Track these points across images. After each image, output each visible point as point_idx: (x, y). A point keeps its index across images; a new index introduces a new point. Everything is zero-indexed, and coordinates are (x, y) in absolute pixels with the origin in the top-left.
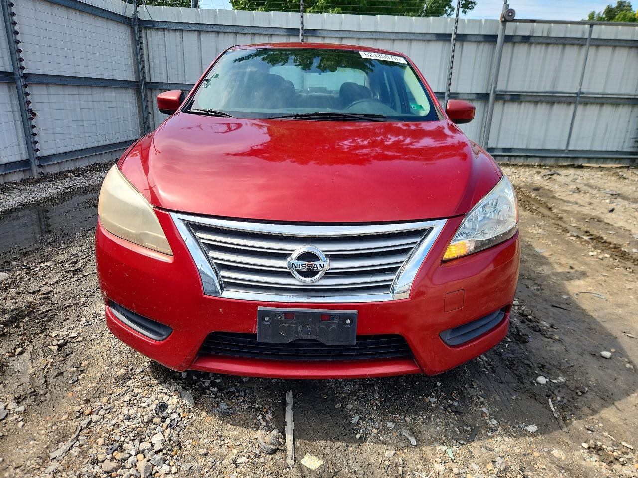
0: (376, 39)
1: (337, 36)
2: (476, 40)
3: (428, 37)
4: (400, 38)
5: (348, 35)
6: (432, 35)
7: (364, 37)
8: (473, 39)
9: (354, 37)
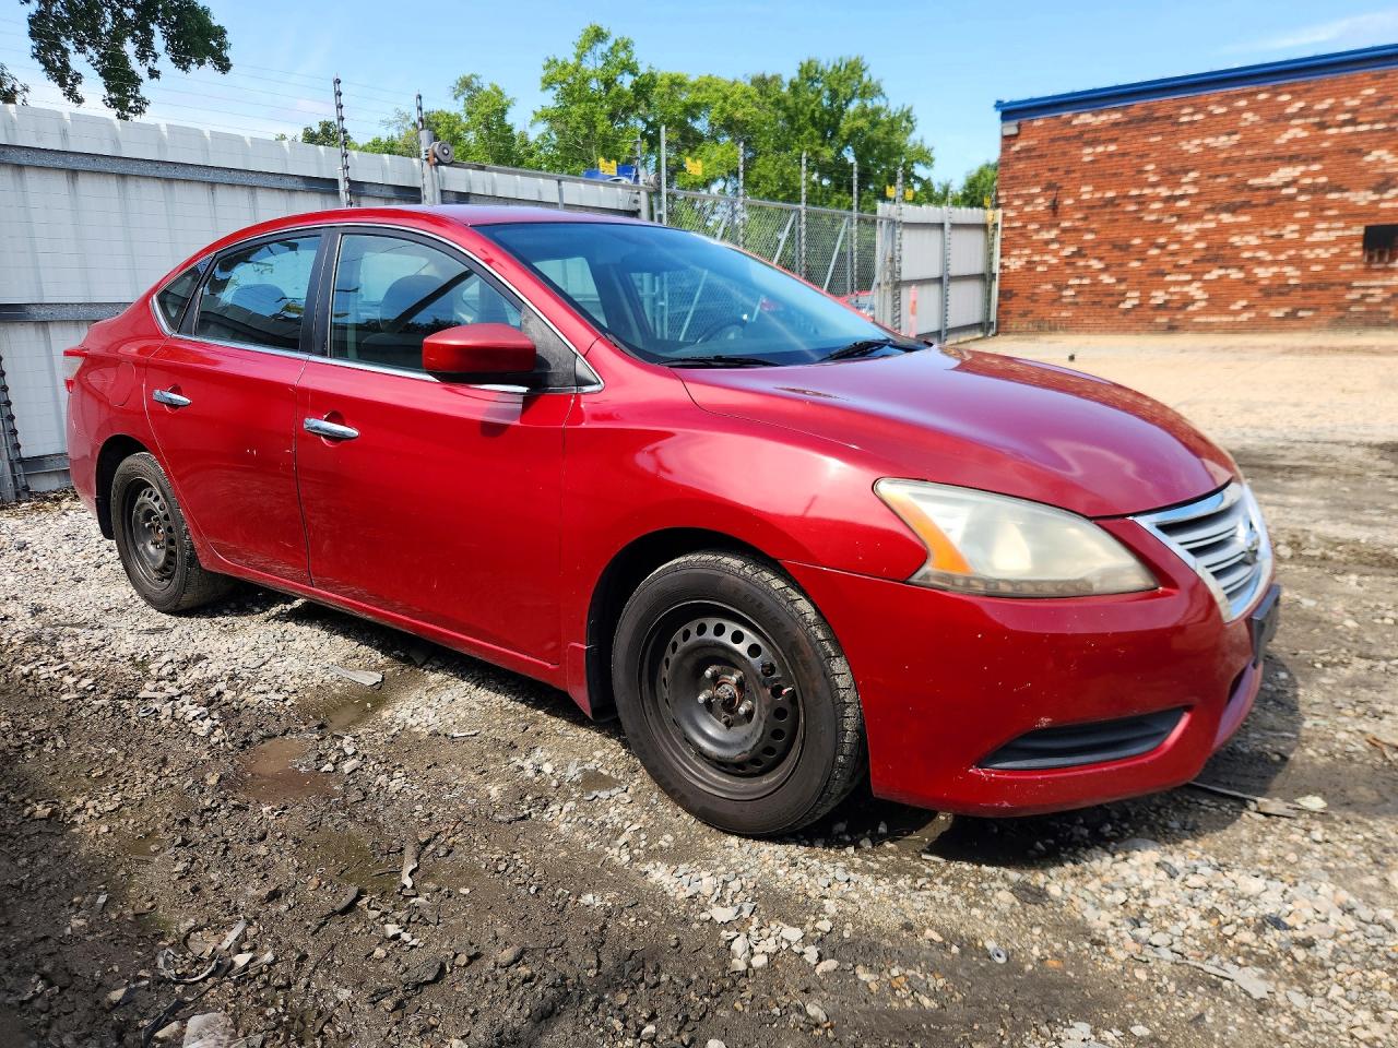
0: (169, 180)
1: (59, 164)
2: (382, 194)
3: (289, 184)
4: (227, 180)
5: (92, 165)
6: (296, 179)
7: (135, 171)
8: (377, 192)
9: (109, 170)
